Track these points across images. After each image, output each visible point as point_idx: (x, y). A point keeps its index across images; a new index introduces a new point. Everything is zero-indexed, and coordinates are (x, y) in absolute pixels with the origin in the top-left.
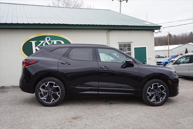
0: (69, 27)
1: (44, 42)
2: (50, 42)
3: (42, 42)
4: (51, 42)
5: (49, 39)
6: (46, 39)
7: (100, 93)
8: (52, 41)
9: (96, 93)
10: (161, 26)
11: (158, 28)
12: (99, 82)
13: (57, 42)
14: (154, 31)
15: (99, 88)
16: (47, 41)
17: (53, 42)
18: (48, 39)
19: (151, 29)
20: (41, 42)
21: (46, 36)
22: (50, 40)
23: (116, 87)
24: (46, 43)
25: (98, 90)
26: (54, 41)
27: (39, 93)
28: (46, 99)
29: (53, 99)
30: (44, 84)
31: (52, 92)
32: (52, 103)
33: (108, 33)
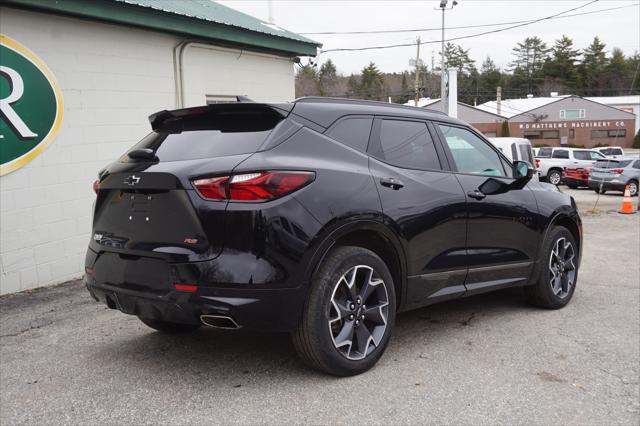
10: (320, 45)
15: (470, 270)
25: (466, 280)
27: (330, 322)
28: (350, 343)
29: (371, 338)
30: (343, 277)
31: (363, 309)
32: (367, 356)
33: (178, 51)
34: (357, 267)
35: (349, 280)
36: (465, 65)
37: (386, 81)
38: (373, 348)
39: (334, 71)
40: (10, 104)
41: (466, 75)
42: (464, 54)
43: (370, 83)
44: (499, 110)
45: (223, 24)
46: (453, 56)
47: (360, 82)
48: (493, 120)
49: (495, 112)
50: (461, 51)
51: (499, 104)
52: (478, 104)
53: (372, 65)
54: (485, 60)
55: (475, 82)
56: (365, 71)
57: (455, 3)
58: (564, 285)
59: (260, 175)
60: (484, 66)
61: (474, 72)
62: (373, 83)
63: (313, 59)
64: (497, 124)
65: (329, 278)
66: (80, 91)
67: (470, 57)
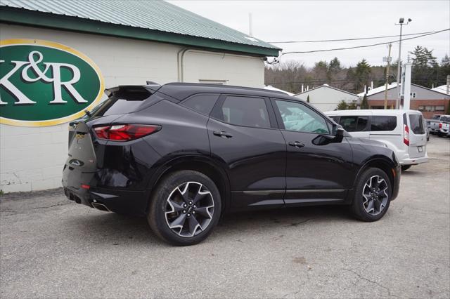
0: (98, 30)
1: (25, 65)
2: (42, 67)
3: (19, 64)
4: (45, 66)
5: (39, 57)
6: (31, 56)
7: (287, 201)
8: (48, 65)
9: (281, 202)
10: (281, 50)
11: (275, 52)
12: (286, 176)
13: (61, 67)
14: (266, 59)
15: (287, 191)
16: (33, 64)
17: (51, 67)
18: (36, 57)
19: (261, 52)
20: (15, 65)
21: (30, 48)
22: (43, 61)
23: (313, 187)
24: (31, 68)
25: (284, 196)
26: (53, 64)
27: (166, 213)
28: (181, 227)
29: (198, 225)
30: (177, 188)
31: (193, 208)
32: (194, 236)
33: (180, 54)
34: (188, 183)
35: (182, 190)
36: (429, 61)
37: (373, 71)
38: (200, 231)
39: (339, 64)
40: (72, 84)
41: (430, 67)
42: (429, 53)
43: (362, 73)
44: (448, 91)
45: (208, 39)
46: (421, 54)
47: (355, 72)
48: (443, 98)
49: (445, 93)
50: (427, 52)
51: (448, 87)
52: (434, 87)
53: (364, 61)
54: (444, 57)
55: (436, 72)
56: (359, 65)
57: (410, 20)
58: (376, 207)
59: (124, 126)
60: (443, 61)
61: (436, 65)
62: (364, 73)
63: (277, 58)
64: (445, 100)
65: (166, 187)
66: (115, 78)
67: (433, 55)
